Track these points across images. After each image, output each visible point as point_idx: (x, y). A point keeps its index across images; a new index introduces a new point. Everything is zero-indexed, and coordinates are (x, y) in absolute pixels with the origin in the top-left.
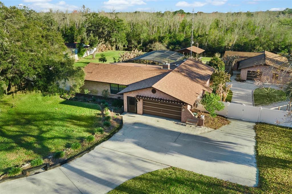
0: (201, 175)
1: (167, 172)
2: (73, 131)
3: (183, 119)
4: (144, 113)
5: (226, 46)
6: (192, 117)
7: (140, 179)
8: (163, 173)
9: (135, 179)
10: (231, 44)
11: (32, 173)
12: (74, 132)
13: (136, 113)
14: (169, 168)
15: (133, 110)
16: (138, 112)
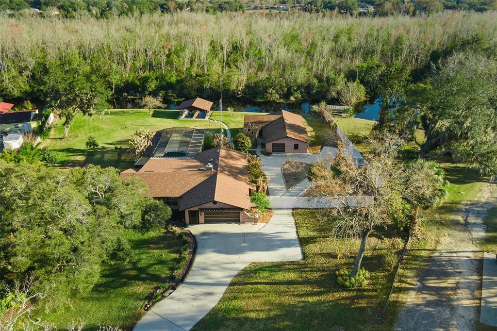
0: (272, 262)
1: (252, 266)
2: (162, 256)
3: (241, 221)
4: (206, 222)
5: (235, 90)
6: (249, 218)
7: (239, 275)
8: (250, 268)
9: (235, 276)
10: (240, 88)
11: (166, 294)
12: (164, 256)
13: (198, 223)
14: (252, 263)
15: (195, 221)
16: (200, 222)
